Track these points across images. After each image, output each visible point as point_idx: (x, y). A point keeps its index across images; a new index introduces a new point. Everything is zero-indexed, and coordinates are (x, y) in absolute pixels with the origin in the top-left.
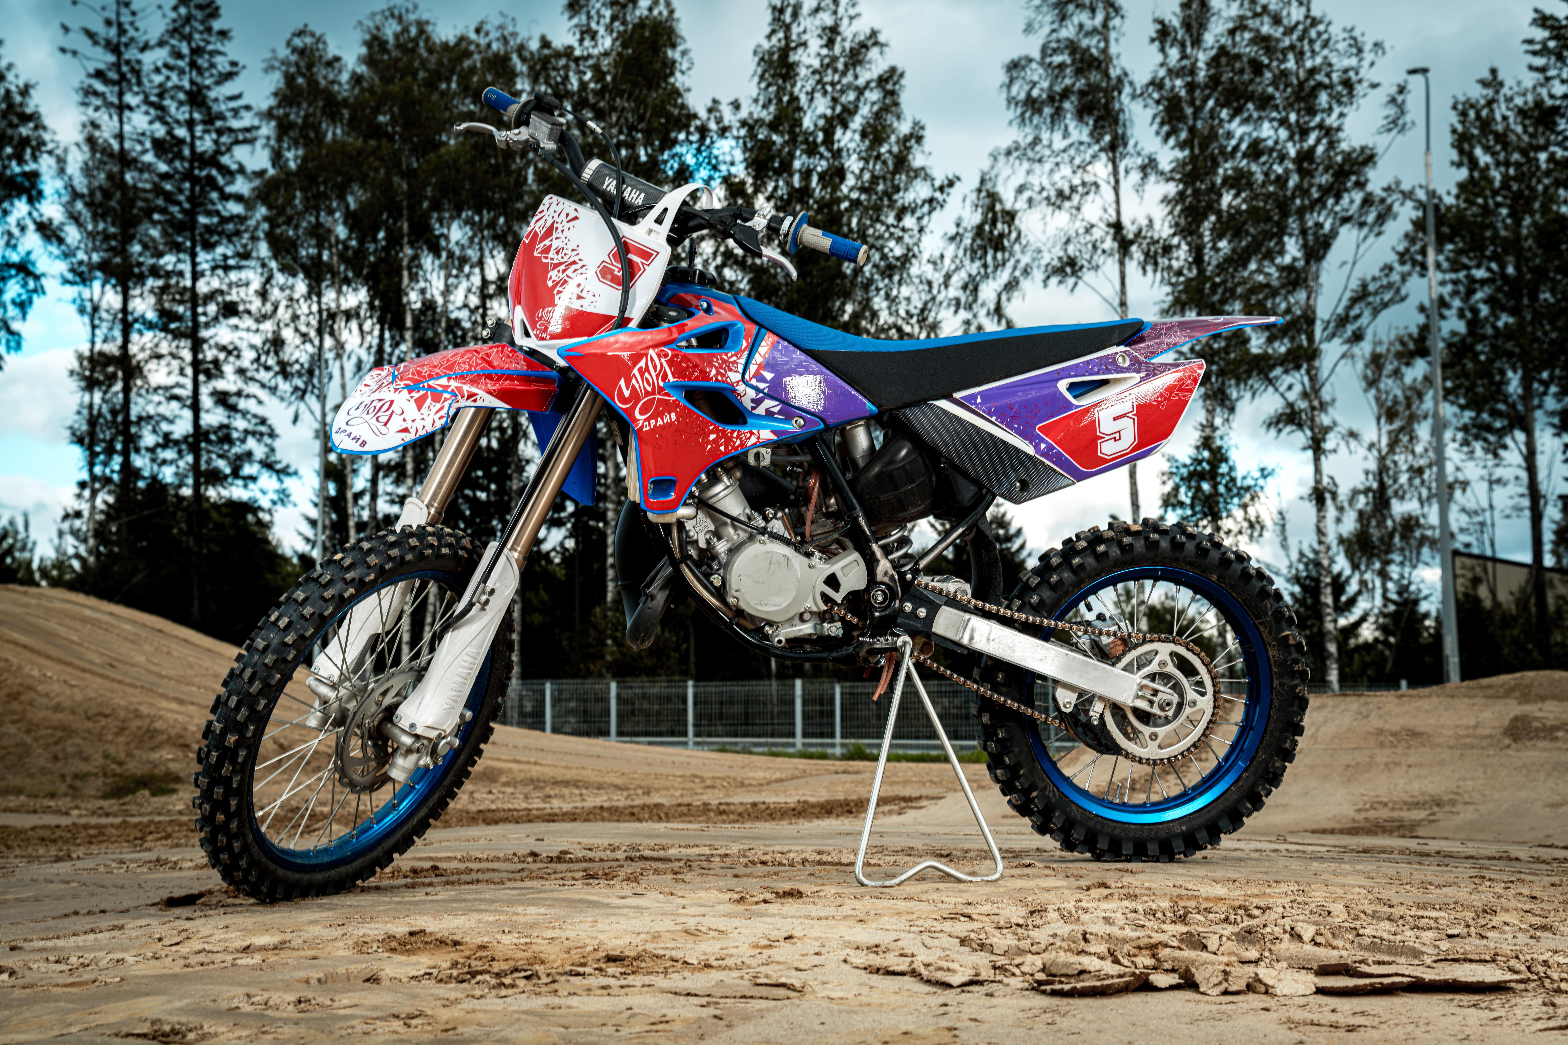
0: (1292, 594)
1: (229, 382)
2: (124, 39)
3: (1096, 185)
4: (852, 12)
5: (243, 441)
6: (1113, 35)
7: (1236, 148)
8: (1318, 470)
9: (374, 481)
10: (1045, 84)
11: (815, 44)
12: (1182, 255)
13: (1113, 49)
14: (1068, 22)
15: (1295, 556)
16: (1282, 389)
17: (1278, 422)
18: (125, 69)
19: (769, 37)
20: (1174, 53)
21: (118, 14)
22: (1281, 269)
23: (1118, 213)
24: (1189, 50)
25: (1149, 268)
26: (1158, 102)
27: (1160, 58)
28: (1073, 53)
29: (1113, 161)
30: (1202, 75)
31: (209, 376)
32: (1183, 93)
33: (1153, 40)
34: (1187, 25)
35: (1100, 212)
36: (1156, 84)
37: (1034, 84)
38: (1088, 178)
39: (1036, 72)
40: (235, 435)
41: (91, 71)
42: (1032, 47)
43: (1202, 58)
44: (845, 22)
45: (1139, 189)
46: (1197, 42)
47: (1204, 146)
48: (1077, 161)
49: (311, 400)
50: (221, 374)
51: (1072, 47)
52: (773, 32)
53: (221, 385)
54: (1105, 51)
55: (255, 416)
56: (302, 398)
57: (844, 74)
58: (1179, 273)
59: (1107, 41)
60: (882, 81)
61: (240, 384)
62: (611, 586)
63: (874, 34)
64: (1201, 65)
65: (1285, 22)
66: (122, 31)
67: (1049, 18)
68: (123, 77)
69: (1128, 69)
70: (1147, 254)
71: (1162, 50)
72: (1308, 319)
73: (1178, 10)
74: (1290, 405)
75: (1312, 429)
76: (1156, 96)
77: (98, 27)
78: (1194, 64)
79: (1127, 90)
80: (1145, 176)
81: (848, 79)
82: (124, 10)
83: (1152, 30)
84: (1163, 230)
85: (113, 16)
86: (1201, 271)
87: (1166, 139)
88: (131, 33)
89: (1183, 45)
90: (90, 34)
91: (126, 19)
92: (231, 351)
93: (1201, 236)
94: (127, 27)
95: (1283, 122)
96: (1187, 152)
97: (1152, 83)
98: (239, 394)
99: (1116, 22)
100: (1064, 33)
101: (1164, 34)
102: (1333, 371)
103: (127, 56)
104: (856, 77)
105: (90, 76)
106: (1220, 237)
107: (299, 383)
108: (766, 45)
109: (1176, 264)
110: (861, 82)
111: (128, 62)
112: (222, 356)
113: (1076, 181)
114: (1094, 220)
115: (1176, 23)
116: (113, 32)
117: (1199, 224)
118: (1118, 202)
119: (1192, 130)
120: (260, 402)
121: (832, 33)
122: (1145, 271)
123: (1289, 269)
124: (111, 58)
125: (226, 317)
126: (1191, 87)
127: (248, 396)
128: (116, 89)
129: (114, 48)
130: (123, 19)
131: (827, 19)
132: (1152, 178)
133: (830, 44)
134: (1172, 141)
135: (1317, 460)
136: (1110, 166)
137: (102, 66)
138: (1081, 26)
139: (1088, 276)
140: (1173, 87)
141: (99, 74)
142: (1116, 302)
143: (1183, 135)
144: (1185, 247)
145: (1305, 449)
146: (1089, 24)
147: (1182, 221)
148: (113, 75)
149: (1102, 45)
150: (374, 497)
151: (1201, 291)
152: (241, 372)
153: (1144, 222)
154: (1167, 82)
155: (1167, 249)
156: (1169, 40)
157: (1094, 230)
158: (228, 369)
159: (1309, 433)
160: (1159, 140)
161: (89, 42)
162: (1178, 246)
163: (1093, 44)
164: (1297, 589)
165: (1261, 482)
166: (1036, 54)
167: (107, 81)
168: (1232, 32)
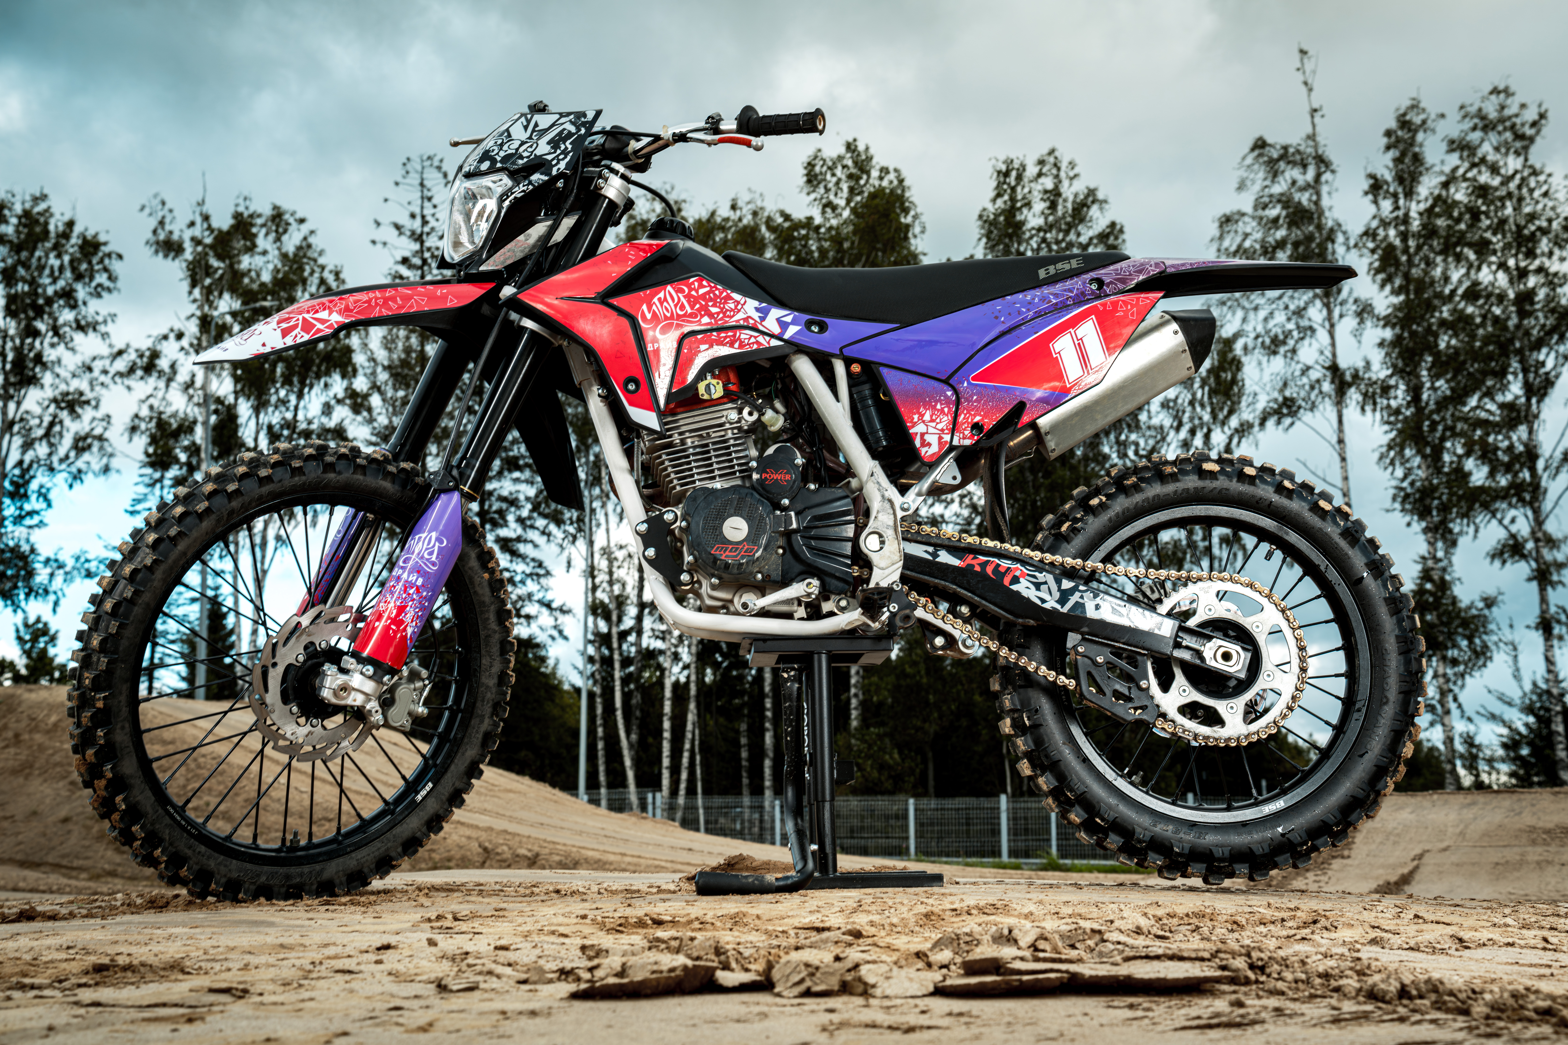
0: (1527, 725)
1: (511, 530)
2: (427, 229)
3: (1312, 330)
4: (1071, 174)
5: (523, 582)
6: (1324, 189)
7: (1453, 292)
8: (1544, 600)
9: (639, 618)
10: (1258, 236)
11: (1039, 206)
12: (1400, 395)
13: (1325, 202)
14: (1280, 179)
15: (1528, 687)
16: (1506, 521)
17: (1501, 553)
18: (427, 255)
19: (994, 200)
20: (1386, 205)
21: (422, 208)
22: (1502, 406)
23: (1334, 355)
24: (1401, 202)
25: (1368, 408)
26: (1373, 251)
27: (1373, 209)
28: (1286, 206)
29: (1327, 305)
30: (1415, 225)
31: (495, 525)
32: (1397, 242)
33: (1366, 193)
34: (1400, 179)
35: (1316, 355)
36: (1370, 234)
37: (1246, 235)
38: (1304, 323)
39: (1249, 225)
40: (518, 578)
41: (399, 259)
42: (1245, 202)
43: (1415, 209)
44: (1066, 183)
45: (1357, 334)
46: (1409, 194)
47: (1419, 291)
48: (1292, 307)
49: (581, 544)
50: (505, 524)
51: (1285, 201)
52: (999, 195)
53: (503, 532)
54: (1317, 203)
55: (533, 560)
56: (574, 542)
57: (1067, 232)
58: (1397, 412)
59: (1318, 194)
60: (1103, 237)
61: (520, 531)
62: (854, 714)
63: (1091, 192)
64: (1413, 214)
65: (1503, 171)
66: (425, 222)
67: (1261, 175)
68: (425, 261)
69: (1341, 221)
70: (1365, 395)
71: (1375, 202)
72: (1531, 455)
73: (1391, 165)
74: (1513, 536)
75: (1536, 560)
76: (1371, 245)
77: (404, 220)
78: (1407, 215)
79: (1340, 238)
80: (1362, 322)
81: (1072, 237)
82: (427, 204)
83: (1366, 185)
84: (1380, 371)
85: (417, 211)
86: (1420, 410)
87: (1382, 286)
88: (433, 223)
89: (1395, 196)
90: (398, 227)
91: (428, 211)
92: (513, 502)
93: (1418, 377)
94: (429, 218)
95: (1502, 266)
96: (1402, 298)
97: (1366, 233)
98: (519, 539)
99: (1327, 176)
100: (1277, 189)
101: (1376, 187)
102: (1556, 503)
103: (427, 244)
104: (1079, 235)
105: (397, 263)
106: (1438, 377)
107: (571, 529)
108: (991, 208)
109: (1393, 403)
110: (1083, 239)
111: (429, 249)
112: (504, 506)
113: (1291, 326)
114: (1310, 363)
115: (1388, 176)
116: (417, 224)
117: (1417, 365)
118: (1333, 345)
119: (1407, 276)
120: (536, 546)
121: (1053, 197)
122: (1363, 410)
123: (1509, 407)
124: (416, 246)
125: (510, 471)
126: (1404, 236)
127: (526, 541)
128: (419, 272)
129: (419, 238)
130: (426, 212)
131: (1048, 183)
132: (1369, 323)
133: (1053, 206)
134: (1388, 288)
135: (1542, 590)
136: (1325, 312)
137: (407, 254)
138: (1294, 183)
139: (1306, 416)
140: (1386, 236)
141: (405, 261)
142: (1334, 439)
143: (1398, 282)
144: (1402, 387)
145: (1530, 579)
146: (1301, 180)
147: (1400, 364)
148: (417, 261)
149: (1314, 198)
150: (640, 633)
151: (1419, 427)
152: (520, 520)
153: (1360, 364)
154: (1381, 232)
155: (1386, 390)
156: (1382, 192)
157: (1311, 372)
158: (511, 518)
159: (1534, 565)
160: (1376, 287)
161: (396, 232)
162: (1396, 387)
163: (1304, 198)
164: (1531, 719)
165: (1486, 612)
166: (1248, 208)
167: (411, 267)
168: (1446, 185)
